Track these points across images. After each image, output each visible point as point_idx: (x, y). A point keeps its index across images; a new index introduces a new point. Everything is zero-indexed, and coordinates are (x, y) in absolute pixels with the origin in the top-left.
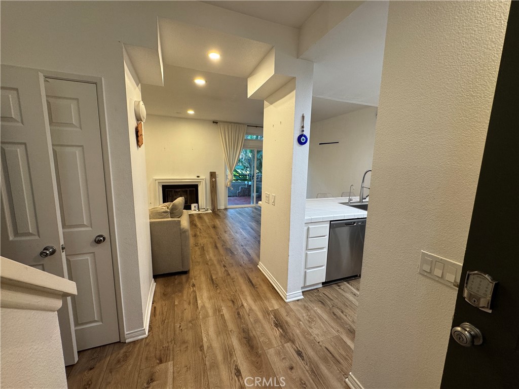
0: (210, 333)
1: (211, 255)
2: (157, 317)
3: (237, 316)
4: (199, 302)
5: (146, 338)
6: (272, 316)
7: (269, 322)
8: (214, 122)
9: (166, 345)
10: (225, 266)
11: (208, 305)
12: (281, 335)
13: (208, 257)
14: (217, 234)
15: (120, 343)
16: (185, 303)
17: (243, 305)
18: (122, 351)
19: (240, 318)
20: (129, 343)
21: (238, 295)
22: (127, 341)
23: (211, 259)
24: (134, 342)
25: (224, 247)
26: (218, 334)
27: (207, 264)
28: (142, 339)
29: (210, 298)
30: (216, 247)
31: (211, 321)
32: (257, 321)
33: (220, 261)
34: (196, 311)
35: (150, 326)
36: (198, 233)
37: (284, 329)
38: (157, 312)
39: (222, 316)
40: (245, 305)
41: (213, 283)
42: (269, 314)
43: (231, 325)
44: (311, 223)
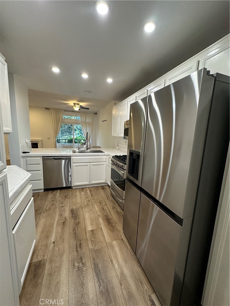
8: (46, 109)
44: (28, 157)
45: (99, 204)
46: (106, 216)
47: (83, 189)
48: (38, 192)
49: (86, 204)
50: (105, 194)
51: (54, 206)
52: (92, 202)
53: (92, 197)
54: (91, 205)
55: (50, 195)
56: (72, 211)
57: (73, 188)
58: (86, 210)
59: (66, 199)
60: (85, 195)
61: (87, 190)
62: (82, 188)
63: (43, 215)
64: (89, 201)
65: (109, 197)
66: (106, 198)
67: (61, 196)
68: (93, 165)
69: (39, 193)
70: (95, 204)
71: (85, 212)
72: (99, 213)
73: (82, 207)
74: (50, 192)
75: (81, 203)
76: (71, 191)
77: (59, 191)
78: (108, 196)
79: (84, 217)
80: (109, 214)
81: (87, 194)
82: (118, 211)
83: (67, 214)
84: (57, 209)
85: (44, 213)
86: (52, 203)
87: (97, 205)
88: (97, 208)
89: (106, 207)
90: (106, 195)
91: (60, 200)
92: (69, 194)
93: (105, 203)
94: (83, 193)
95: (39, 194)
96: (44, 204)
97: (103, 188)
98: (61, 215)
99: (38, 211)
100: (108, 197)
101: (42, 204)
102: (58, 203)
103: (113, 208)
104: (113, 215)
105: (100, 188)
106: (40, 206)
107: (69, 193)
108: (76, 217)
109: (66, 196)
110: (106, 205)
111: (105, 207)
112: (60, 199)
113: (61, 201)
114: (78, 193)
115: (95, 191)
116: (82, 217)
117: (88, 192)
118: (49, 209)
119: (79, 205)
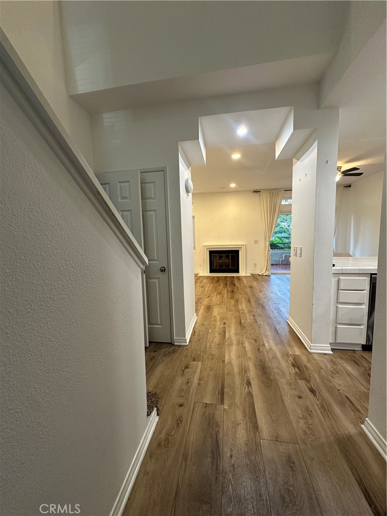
0: (232, 355)
1: (244, 306)
2: (196, 336)
3: (257, 350)
4: (227, 334)
5: (187, 346)
6: (291, 359)
7: (287, 362)
8: (254, 192)
9: (199, 352)
10: (254, 316)
11: (234, 338)
12: (296, 373)
13: (240, 307)
14: (252, 292)
15: (171, 344)
16: (216, 333)
17: (264, 345)
18: (172, 348)
19: (260, 352)
20: (177, 345)
21: (262, 338)
22: (175, 344)
23: (242, 309)
24: (179, 346)
25: (257, 302)
26: (239, 357)
27: (239, 312)
28: (184, 346)
29: (236, 334)
30: (249, 301)
31: (234, 348)
32: (275, 357)
33: (250, 312)
34: (224, 339)
35: (190, 340)
36: (235, 290)
37: (302, 370)
38: (196, 334)
39: (244, 347)
40: (266, 345)
41: (241, 325)
42: (288, 356)
43: (249, 354)
44: (342, 273)
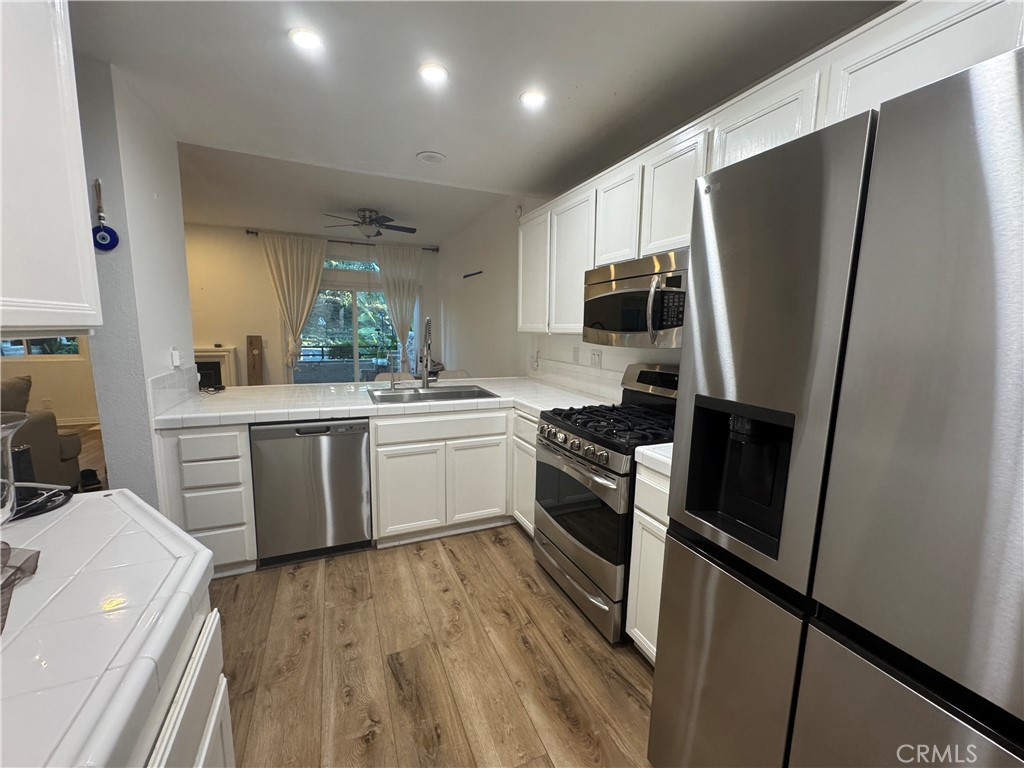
8: (248, 232)
44: (183, 428)
45: (501, 618)
46: (547, 683)
47: (419, 546)
48: (235, 577)
49: (447, 625)
50: (515, 564)
51: (311, 644)
52: (470, 613)
53: (465, 586)
54: (471, 627)
55: (288, 588)
56: (396, 668)
57: (379, 547)
58: (453, 656)
59: (360, 605)
60: (435, 576)
61: (436, 552)
62: (417, 544)
63: (267, 703)
64: (456, 606)
65: (534, 580)
66: (522, 587)
67: (333, 588)
68: (457, 449)
69: (238, 581)
70: (484, 620)
71: (450, 665)
72: (515, 670)
73: (432, 640)
74: (286, 571)
75: (425, 620)
76: (375, 561)
77: (322, 563)
78: (530, 576)
79: (454, 700)
80: (559, 670)
81: (443, 570)
82: (592, 650)
83: (375, 685)
84: (326, 660)
85: (268, 688)
86: (299, 626)
87: (497, 626)
88: (498, 642)
89: (536, 632)
90: (522, 573)
91: (333, 612)
92: (366, 575)
93: (528, 612)
94: (423, 568)
95: (238, 586)
96: (265, 640)
97: (497, 537)
98: (349, 694)
99: (239, 679)
100: (527, 579)
101: (257, 640)
102: (327, 630)
103: (569, 635)
104: (576, 677)
105: (485, 539)
106: (248, 649)
107: (367, 569)
108: (418, 699)
109: (354, 590)
110: (531, 621)
111: (532, 634)
112: (332, 605)
113: (338, 617)
114: (403, 569)
115: (470, 554)
116: (443, 699)
117: (444, 559)
118: (291, 664)
119: (420, 630)
